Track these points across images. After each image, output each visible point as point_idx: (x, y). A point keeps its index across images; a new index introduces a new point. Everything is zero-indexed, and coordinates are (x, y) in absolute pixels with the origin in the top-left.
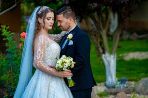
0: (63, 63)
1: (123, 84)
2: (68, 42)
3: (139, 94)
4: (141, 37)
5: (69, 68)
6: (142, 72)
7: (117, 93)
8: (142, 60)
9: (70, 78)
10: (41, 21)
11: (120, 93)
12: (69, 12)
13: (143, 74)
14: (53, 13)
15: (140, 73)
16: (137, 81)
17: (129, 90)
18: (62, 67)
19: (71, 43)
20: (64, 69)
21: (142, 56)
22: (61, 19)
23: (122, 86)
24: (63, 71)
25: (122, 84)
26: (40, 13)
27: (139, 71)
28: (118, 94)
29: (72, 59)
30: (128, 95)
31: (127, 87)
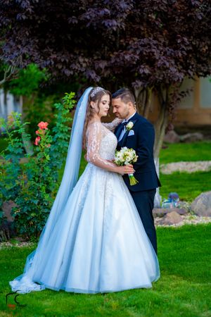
0: (125, 156)
1: (173, 203)
2: (128, 132)
3: (197, 215)
4: (183, 137)
5: (132, 162)
6: (196, 190)
7: (165, 214)
8: (192, 174)
9: (132, 175)
10: (94, 105)
11: (171, 213)
12: (128, 96)
13: (198, 192)
14: (109, 96)
15: (192, 190)
16: (191, 201)
17: (183, 210)
18: (123, 160)
19: (132, 133)
20: (125, 163)
21: (191, 168)
22: (118, 104)
23: (171, 205)
24: (124, 165)
25: (171, 202)
26: (93, 95)
27: (191, 188)
28: (168, 214)
29: (134, 152)
30: (183, 216)
31: (178, 207)
